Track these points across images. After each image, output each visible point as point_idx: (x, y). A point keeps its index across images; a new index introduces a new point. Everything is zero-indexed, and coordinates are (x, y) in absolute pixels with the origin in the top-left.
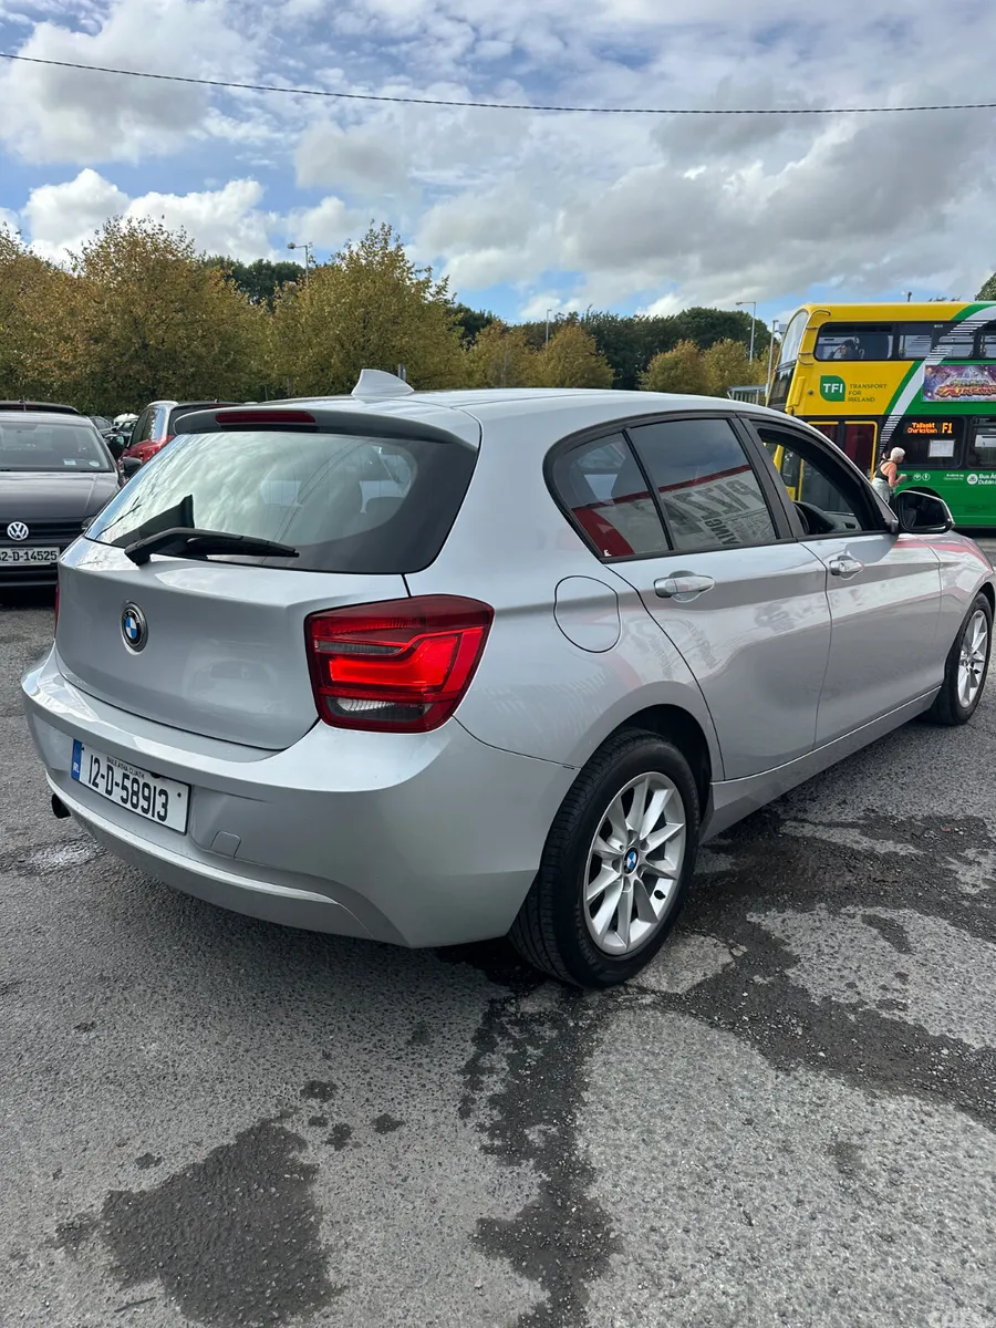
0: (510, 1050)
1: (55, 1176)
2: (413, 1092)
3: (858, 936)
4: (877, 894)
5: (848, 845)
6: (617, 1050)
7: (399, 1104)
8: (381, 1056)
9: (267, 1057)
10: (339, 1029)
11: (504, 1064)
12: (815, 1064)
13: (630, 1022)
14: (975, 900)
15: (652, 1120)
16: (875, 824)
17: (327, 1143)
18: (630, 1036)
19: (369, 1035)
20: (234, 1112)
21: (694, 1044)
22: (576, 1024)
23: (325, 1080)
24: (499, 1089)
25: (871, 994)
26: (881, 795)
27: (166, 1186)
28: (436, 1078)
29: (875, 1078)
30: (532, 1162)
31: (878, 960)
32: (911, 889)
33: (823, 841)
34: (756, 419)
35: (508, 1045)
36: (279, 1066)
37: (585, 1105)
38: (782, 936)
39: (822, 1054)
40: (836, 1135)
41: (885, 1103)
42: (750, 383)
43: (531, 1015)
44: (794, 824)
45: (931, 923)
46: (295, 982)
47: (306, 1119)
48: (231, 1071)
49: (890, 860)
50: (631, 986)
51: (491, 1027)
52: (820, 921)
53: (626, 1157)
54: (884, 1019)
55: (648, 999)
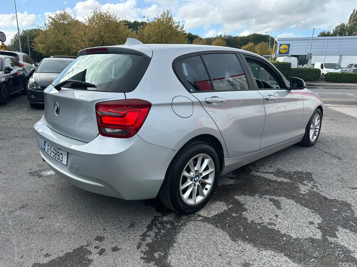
0: (156, 231)
1: (21, 258)
2: (125, 241)
3: (266, 204)
4: (275, 192)
5: (270, 178)
6: (187, 232)
7: (121, 244)
8: (119, 230)
9: (88, 229)
10: (110, 222)
11: (153, 235)
12: (244, 239)
13: (193, 225)
14: (304, 195)
15: (192, 253)
16: (279, 173)
17: (97, 253)
18: (192, 228)
19: (118, 224)
20: (74, 243)
21: (209, 232)
22: (177, 224)
23: (102, 236)
24: (150, 241)
25: (266, 221)
26: (282, 165)
27: (50, 262)
28: (133, 237)
29: (261, 245)
30: (154, 262)
31: (271, 211)
32: (285, 192)
33: (262, 177)
34: (245, 54)
35: (156, 229)
36: (91, 231)
37: (174, 247)
38: (244, 203)
39: (247, 237)
40: (245, 261)
41: (263, 252)
42: (269, 54)
43: (165, 221)
44: (255, 172)
45: (289, 201)
46: (102, 209)
47: (94, 246)
48: (77, 232)
49: (281, 183)
50: (196, 214)
51: (152, 224)
52: (256, 199)
53: (181, 263)
54: (268, 228)
55: (200, 218)
